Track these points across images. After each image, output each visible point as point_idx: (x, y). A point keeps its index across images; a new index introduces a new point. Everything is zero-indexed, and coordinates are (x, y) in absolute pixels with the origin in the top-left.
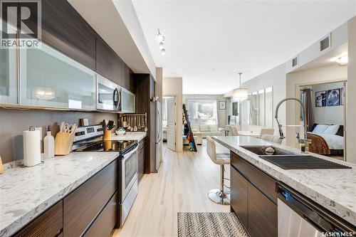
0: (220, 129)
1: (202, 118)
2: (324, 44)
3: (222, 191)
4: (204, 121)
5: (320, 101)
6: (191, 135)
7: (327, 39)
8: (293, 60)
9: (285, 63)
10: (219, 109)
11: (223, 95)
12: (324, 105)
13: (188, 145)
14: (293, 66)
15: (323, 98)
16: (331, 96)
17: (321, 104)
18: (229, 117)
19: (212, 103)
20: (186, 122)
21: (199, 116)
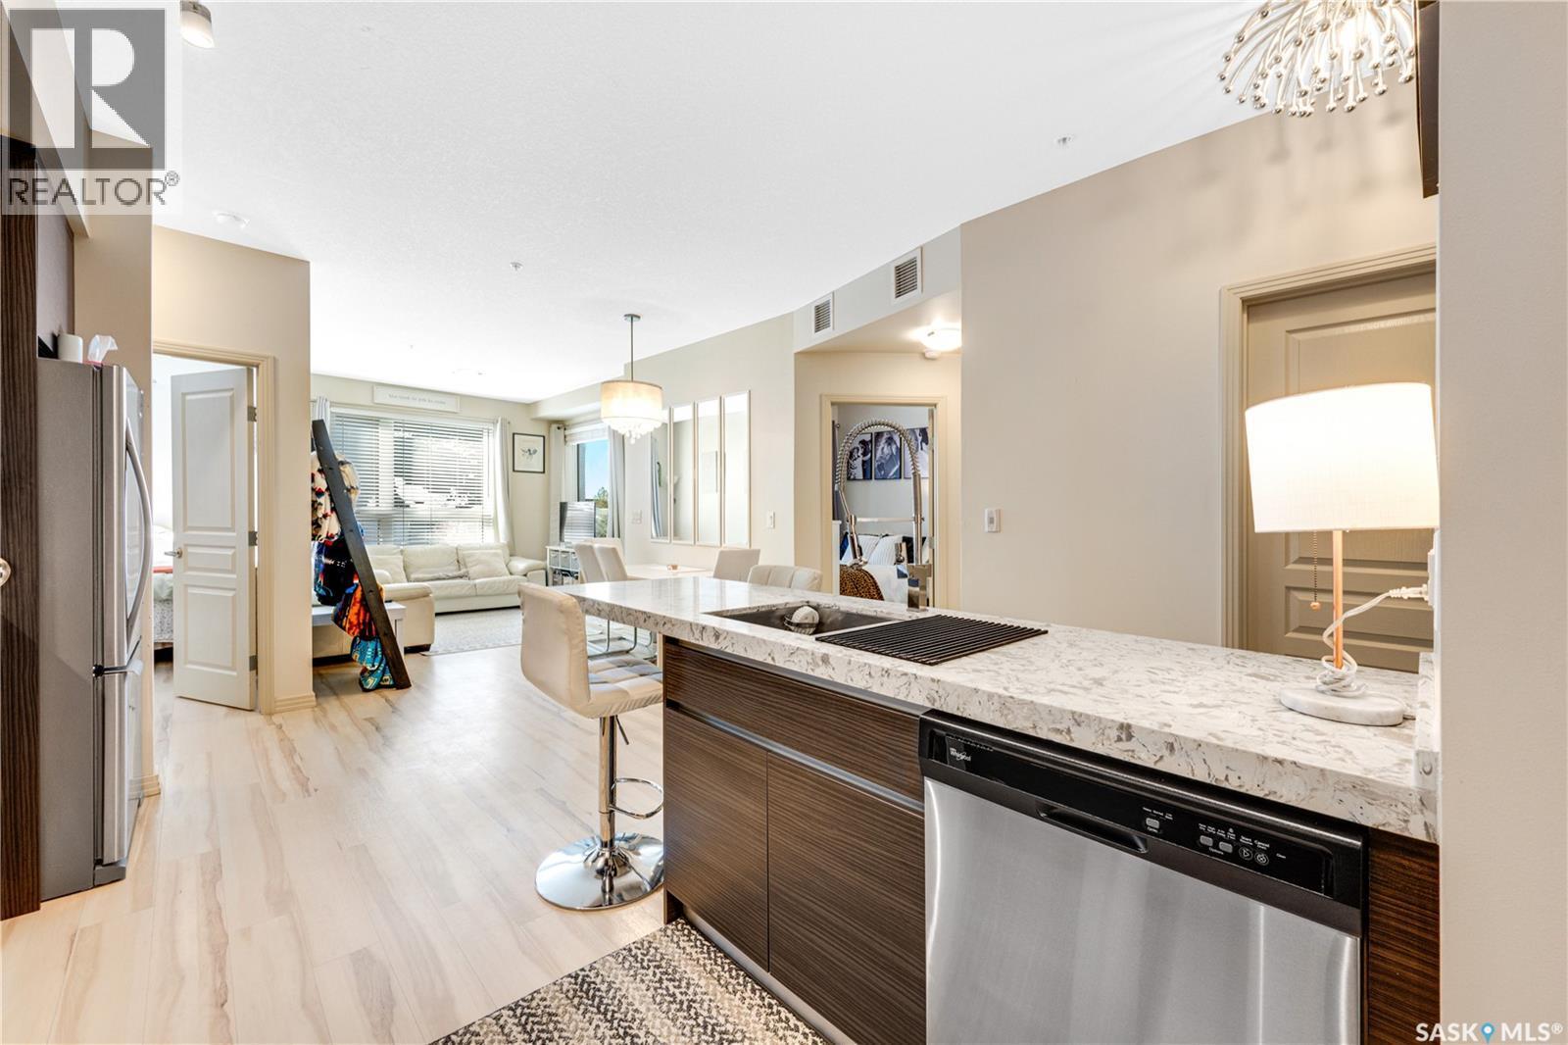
0: (520, 564)
1: (421, 512)
2: (905, 277)
3: (609, 844)
4: (431, 524)
5: (858, 463)
6: (373, 600)
7: (913, 262)
8: (818, 309)
9: (792, 313)
10: (511, 468)
11: (530, 407)
12: (867, 476)
13: (345, 659)
14: (818, 329)
15: (864, 454)
16: (883, 450)
17: (859, 473)
18: (563, 507)
19: (474, 436)
20: (331, 527)
21: (399, 503)
